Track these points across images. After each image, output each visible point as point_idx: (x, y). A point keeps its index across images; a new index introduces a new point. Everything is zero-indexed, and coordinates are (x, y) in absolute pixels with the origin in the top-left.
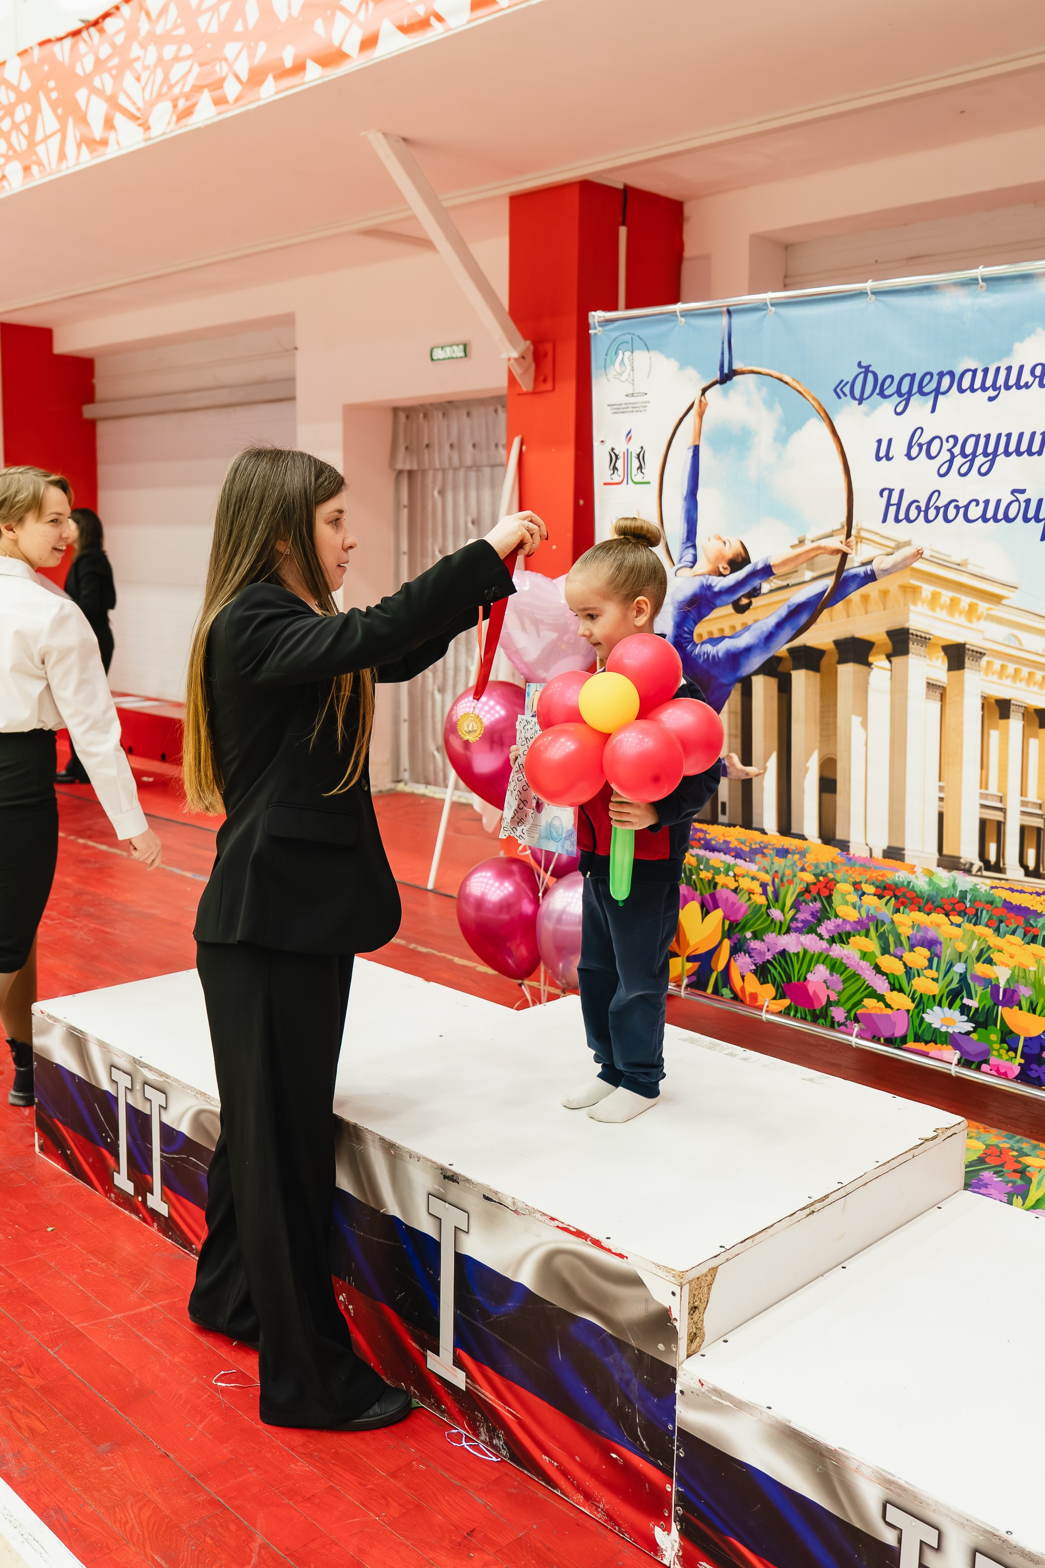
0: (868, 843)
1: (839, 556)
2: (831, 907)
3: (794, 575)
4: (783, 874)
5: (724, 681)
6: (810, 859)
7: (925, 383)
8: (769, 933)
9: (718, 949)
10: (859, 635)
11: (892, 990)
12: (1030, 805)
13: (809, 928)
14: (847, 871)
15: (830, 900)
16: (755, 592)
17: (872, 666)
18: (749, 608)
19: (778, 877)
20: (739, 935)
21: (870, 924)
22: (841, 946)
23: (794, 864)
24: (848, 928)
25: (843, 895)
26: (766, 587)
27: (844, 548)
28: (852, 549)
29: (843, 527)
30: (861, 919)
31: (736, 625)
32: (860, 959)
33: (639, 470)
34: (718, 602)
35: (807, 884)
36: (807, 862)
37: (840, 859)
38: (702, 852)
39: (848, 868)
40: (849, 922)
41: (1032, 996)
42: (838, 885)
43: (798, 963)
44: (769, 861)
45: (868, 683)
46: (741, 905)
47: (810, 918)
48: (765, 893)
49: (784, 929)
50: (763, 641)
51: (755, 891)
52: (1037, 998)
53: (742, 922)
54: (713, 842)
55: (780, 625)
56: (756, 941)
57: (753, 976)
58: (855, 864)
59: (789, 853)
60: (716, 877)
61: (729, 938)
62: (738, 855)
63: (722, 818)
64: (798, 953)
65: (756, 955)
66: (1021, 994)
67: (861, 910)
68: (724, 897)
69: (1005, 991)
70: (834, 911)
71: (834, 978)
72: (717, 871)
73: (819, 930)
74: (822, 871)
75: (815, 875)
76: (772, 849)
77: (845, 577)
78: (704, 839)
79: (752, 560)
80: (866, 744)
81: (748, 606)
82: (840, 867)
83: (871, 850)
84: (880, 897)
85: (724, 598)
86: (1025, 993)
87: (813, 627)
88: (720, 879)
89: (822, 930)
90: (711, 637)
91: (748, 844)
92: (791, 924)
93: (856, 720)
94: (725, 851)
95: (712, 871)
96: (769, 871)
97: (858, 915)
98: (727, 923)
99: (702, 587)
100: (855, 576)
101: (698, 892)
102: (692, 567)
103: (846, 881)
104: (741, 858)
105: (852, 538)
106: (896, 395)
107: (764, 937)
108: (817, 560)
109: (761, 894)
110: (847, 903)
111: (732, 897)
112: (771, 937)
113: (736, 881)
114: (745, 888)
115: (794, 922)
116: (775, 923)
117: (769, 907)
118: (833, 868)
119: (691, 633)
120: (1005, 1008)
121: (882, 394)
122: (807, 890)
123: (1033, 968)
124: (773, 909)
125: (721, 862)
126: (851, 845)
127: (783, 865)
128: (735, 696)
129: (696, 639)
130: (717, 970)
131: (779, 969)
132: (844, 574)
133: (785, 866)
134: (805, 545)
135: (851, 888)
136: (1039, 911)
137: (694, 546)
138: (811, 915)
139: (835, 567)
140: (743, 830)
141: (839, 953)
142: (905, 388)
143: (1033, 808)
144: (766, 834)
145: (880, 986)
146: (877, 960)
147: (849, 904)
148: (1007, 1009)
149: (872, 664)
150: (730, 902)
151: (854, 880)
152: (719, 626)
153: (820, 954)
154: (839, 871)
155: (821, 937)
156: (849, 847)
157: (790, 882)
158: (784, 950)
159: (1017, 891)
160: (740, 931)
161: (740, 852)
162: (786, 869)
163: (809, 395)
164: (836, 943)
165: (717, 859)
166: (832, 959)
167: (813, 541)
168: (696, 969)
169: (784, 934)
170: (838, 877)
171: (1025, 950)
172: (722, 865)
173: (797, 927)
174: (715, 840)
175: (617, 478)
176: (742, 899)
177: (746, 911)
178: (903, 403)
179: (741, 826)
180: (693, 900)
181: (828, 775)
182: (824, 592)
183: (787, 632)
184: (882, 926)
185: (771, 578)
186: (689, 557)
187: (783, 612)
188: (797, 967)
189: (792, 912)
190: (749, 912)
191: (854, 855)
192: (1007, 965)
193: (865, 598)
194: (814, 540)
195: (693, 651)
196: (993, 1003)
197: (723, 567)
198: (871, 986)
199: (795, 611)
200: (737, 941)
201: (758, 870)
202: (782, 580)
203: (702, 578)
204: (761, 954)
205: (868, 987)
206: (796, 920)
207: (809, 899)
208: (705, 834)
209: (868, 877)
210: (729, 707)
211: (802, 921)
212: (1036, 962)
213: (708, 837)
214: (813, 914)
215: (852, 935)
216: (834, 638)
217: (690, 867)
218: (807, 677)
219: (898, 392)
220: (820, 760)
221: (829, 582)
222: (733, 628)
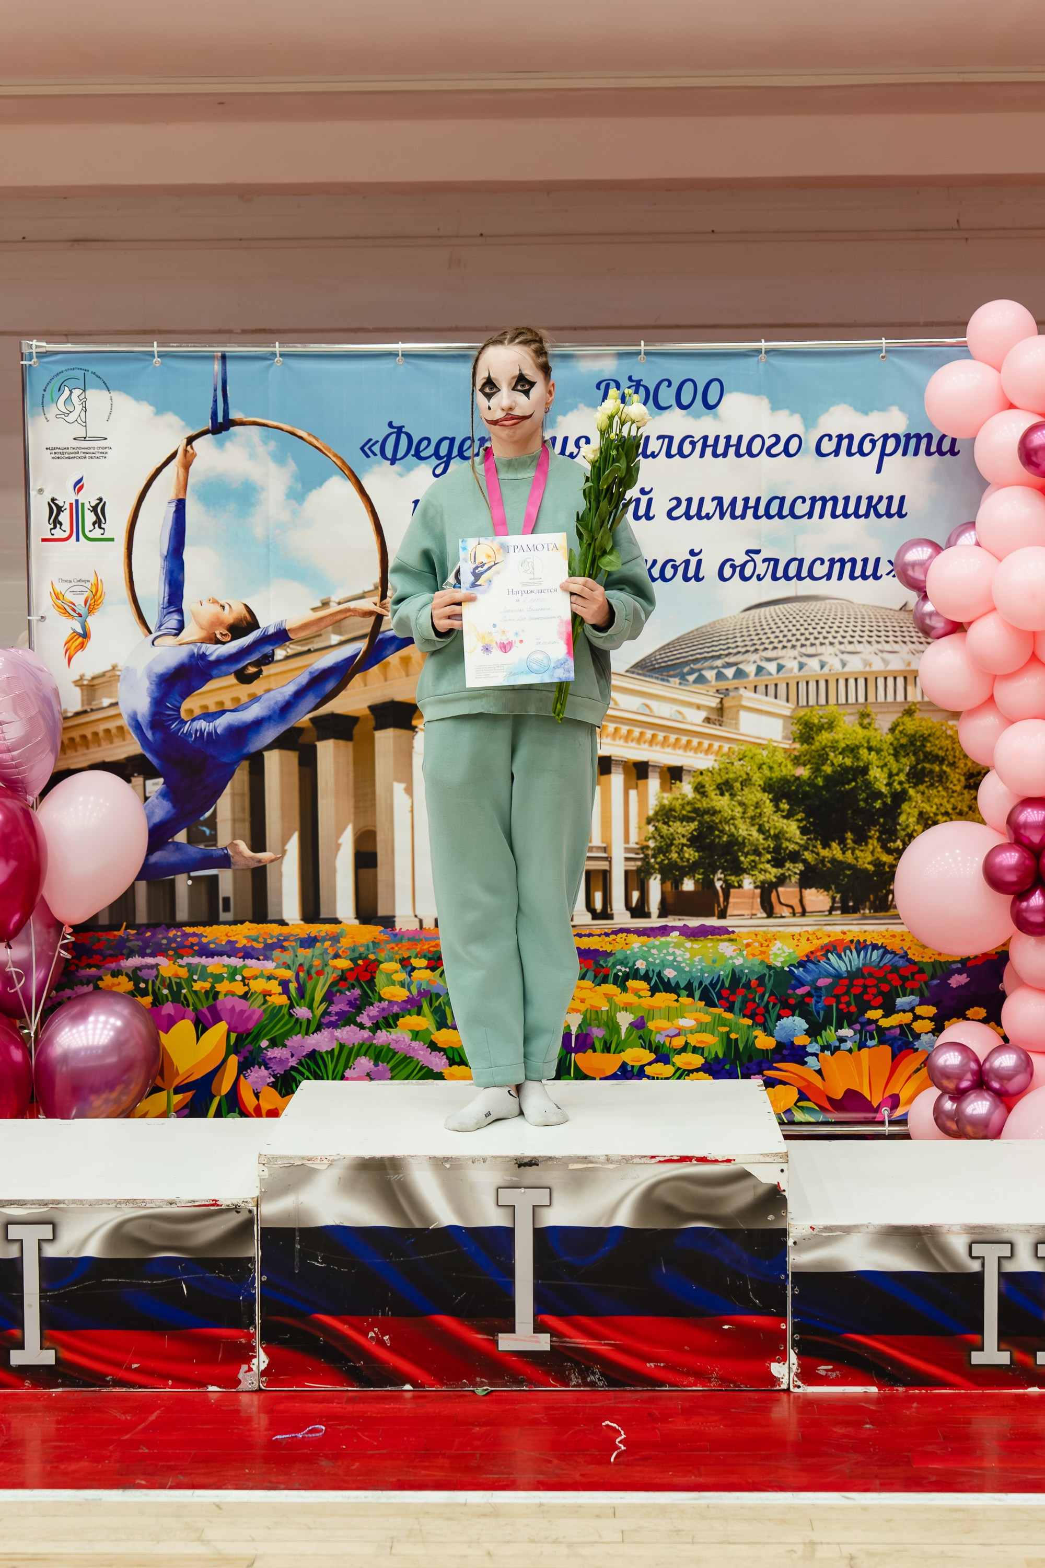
0: (417, 913)
1: (372, 619)
2: (373, 991)
3: (317, 639)
4: (311, 967)
5: (226, 760)
6: (345, 943)
7: (465, 448)
8: (293, 1036)
9: (222, 1069)
10: (399, 698)
11: (450, 1066)
12: (594, 850)
13: (345, 1019)
14: (393, 948)
15: (372, 984)
16: (268, 659)
17: (417, 730)
18: (259, 677)
19: (303, 971)
20: (251, 1047)
21: (423, 1000)
22: (388, 1031)
23: (325, 951)
24: (396, 1009)
25: (389, 975)
26: (280, 654)
27: (378, 609)
28: (388, 611)
29: (376, 588)
30: (411, 996)
31: (241, 697)
32: (412, 1040)
33: (96, 526)
34: (215, 672)
35: (342, 971)
36: (342, 947)
37: (383, 937)
38: (196, 960)
39: (393, 945)
40: (396, 1003)
41: (605, 1037)
42: (382, 966)
43: (332, 1062)
44: (292, 955)
45: (413, 748)
46: (254, 1011)
47: (347, 1008)
48: (286, 991)
49: (313, 1028)
50: (278, 711)
51: (273, 992)
52: (611, 1036)
53: (255, 1031)
54: (212, 946)
55: (299, 694)
56: (275, 1048)
57: (273, 1090)
58: (402, 939)
59: (318, 941)
60: (216, 985)
61: (236, 1053)
62: (247, 954)
63: (223, 916)
64: (333, 1049)
65: (274, 1064)
66: (594, 1036)
67: (412, 988)
68: (229, 1006)
69: (577, 1037)
70: (376, 995)
71: (380, 1068)
72: (218, 978)
73: (359, 1020)
74: (360, 954)
75: (351, 960)
76: (295, 941)
77: (381, 640)
78: (199, 944)
79: (263, 624)
80: (412, 811)
81: (256, 676)
82: (383, 946)
83: (421, 921)
84: (433, 969)
85: (224, 668)
86: (598, 1033)
87: (343, 693)
88: (222, 987)
89: (364, 1019)
90: (205, 711)
91: (261, 940)
92: (323, 1020)
93: (399, 788)
94: (229, 953)
95: (210, 980)
96: (291, 966)
97: (408, 994)
98: (233, 1036)
99: (192, 656)
100: (394, 638)
101: (191, 1008)
102: (177, 635)
103: (391, 960)
104: (251, 957)
105: (388, 600)
106: (433, 457)
107: (286, 1042)
108: (347, 622)
109: (280, 994)
110: (393, 983)
111: (240, 1005)
112: (295, 1040)
113: (245, 985)
114: (259, 992)
115: (327, 1017)
116: (301, 1023)
117: (291, 1006)
118: (374, 947)
119: (178, 709)
120: (578, 1054)
121: (417, 455)
122: (343, 978)
123: (605, 1008)
124: (298, 1007)
125: (224, 966)
126: (396, 919)
127: (310, 956)
128: (241, 777)
129: (183, 715)
130: (220, 1094)
131: (307, 1073)
132: (380, 636)
133: (313, 956)
134: (329, 607)
135: (397, 966)
136: (609, 951)
137: (180, 611)
138: (347, 1004)
139: (368, 630)
140: (255, 925)
141: (386, 1039)
142: (443, 451)
143: (597, 852)
144: (287, 924)
145: (437, 1064)
146: (432, 1037)
147: (396, 983)
148: (580, 1055)
149: (416, 727)
150: (237, 1010)
151: (401, 957)
152: (218, 699)
153: (362, 1045)
154: (382, 950)
155: (362, 1026)
156: (394, 922)
157: (319, 973)
158: (314, 1051)
159: (585, 935)
160: (251, 1042)
161: (250, 950)
162: (314, 959)
163: (330, 452)
164: (381, 1029)
165: (215, 965)
166: (376, 1047)
167: (339, 603)
168: (188, 1099)
169: (313, 1034)
170: (381, 957)
171: (595, 992)
172: (225, 970)
173: (331, 1022)
174: (214, 943)
175: (58, 533)
176: (255, 1004)
177: (261, 1016)
178: (443, 465)
179: (251, 922)
180: (183, 1018)
181: (366, 848)
182: (356, 656)
183: (310, 700)
184: (436, 1001)
185: (287, 643)
186: (172, 622)
187: (303, 679)
188: (331, 1067)
189: (323, 1006)
190: (264, 1018)
191: (401, 929)
192: (578, 1011)
193: (406, 661)
194: (341, 601)
195: (180, 729)
196: (565, 1052)
197: (221, 633)
198: (426, 1067)
199: (318, 679)
200: (248, 1054)
201: (276, 968)
202: (302, 645)
203: (191, 646)
204: (281, 1061)
205: (422, 1068)
206: (329, 1014)
207: (346, 988)
208: (200, 939)
209: (418, 950)
210: (233, 788)
211: (337, 1014)
212: (608, 1001)
213: (204, 940)
214: (350, 1004)
215: (401, 1015)
216: (369, 704)
217: (178, 980)
218: (337, 748)
219: (436, 454)
220: (355, 834)
221: (362, 645)
222: (237, 700)
